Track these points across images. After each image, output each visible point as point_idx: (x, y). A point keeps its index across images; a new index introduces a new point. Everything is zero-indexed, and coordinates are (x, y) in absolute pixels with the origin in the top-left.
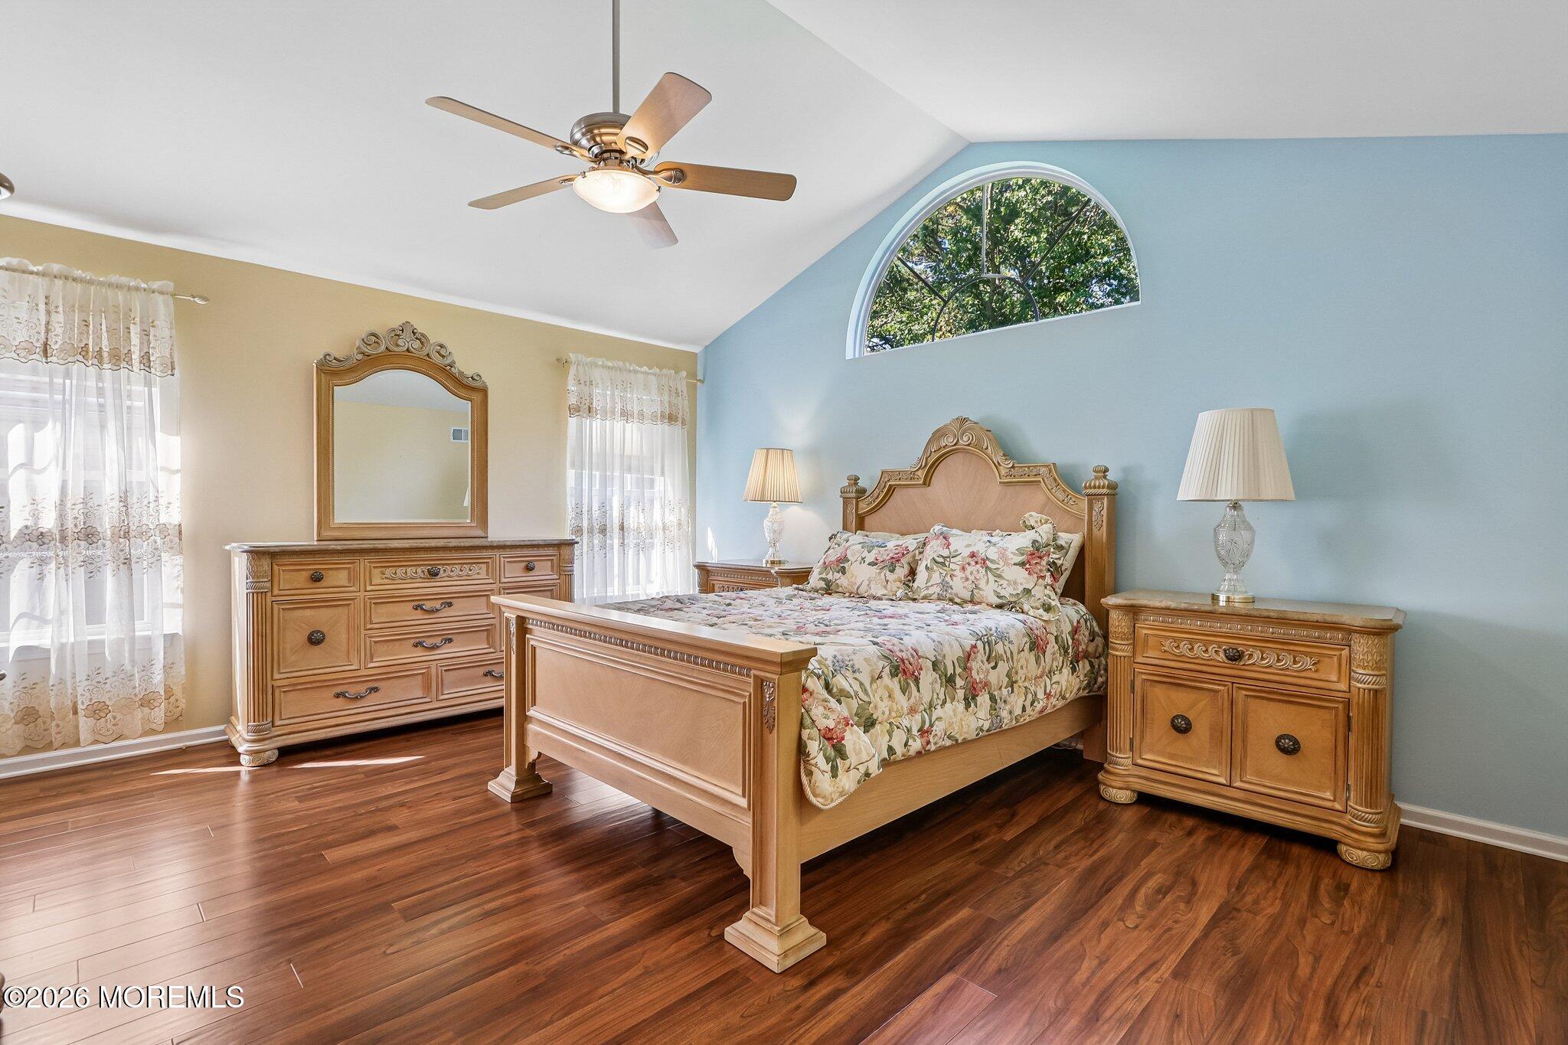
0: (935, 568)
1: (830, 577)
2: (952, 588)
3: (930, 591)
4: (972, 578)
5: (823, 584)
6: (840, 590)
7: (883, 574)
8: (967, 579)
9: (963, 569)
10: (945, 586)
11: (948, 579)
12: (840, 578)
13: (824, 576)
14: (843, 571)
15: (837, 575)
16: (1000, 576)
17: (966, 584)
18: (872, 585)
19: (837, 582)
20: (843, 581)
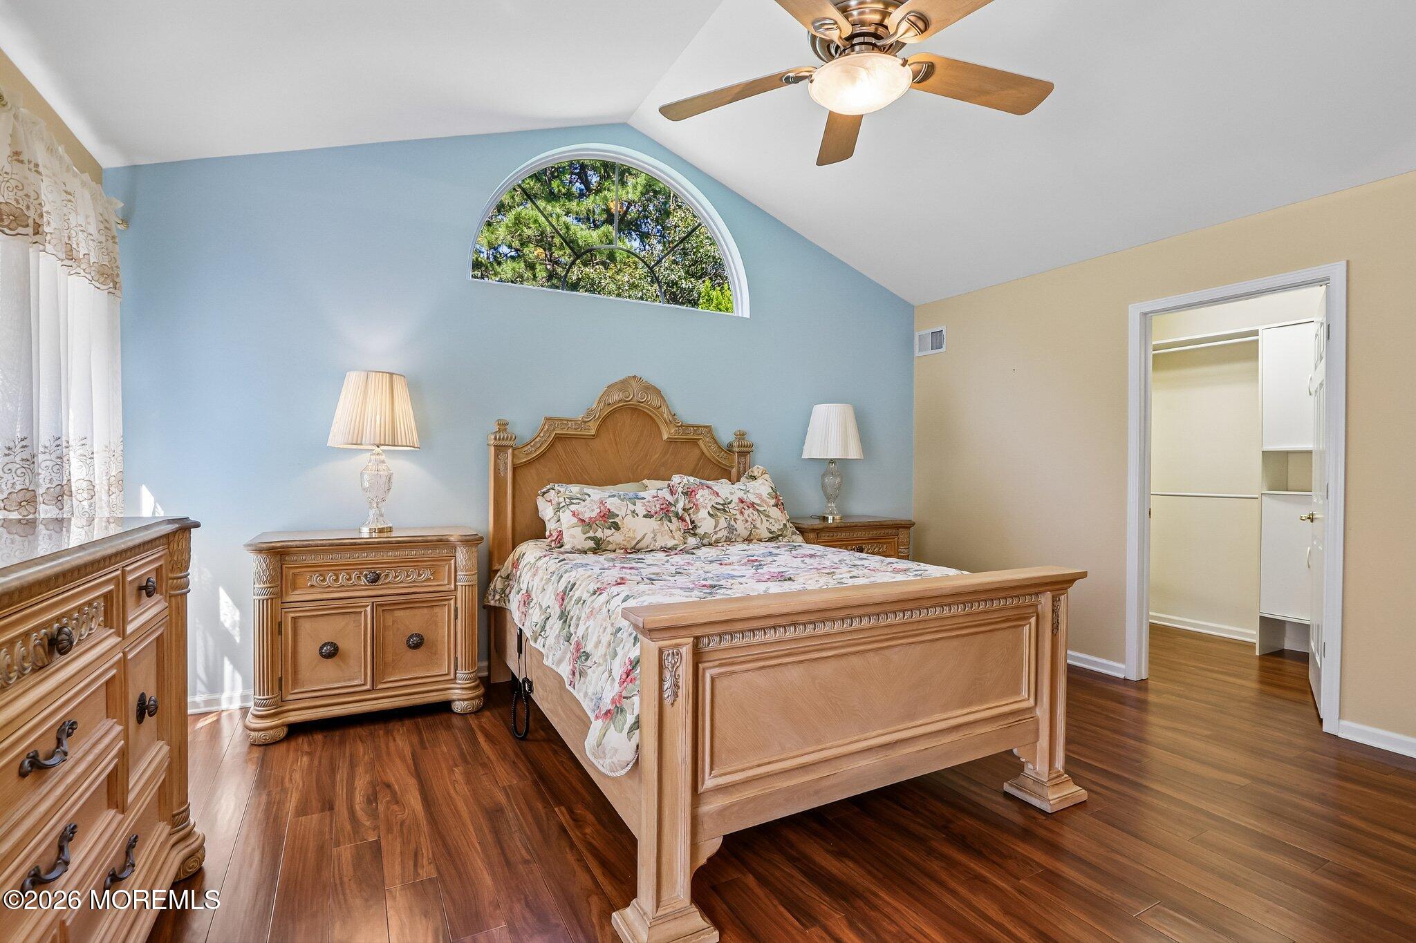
0: (719, 514)
1: (599, 534)
2: (736, 531)
3: (720, 535)
4: (750, 520)
5: (591, 544)
6: (610, 547)
7: (665, 525)
8: (747, 521)
9: (742, 513)
10: (731, 529)
11: (732, 523)
12: (612, 535)
13: (591, 534)
14: (616, 526)
15: (608, 532)
16: (768, 516)
17: (746, 525)
18: (659, 537)
19: (608, 539)
20: (616, 538)
